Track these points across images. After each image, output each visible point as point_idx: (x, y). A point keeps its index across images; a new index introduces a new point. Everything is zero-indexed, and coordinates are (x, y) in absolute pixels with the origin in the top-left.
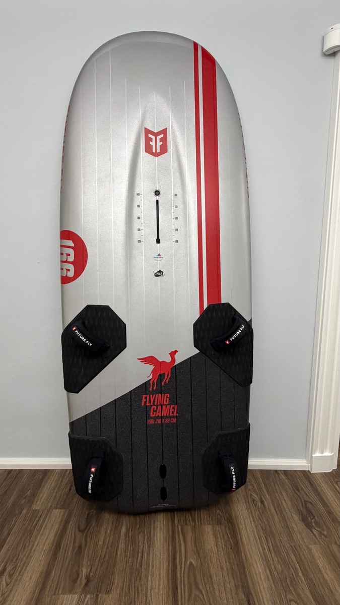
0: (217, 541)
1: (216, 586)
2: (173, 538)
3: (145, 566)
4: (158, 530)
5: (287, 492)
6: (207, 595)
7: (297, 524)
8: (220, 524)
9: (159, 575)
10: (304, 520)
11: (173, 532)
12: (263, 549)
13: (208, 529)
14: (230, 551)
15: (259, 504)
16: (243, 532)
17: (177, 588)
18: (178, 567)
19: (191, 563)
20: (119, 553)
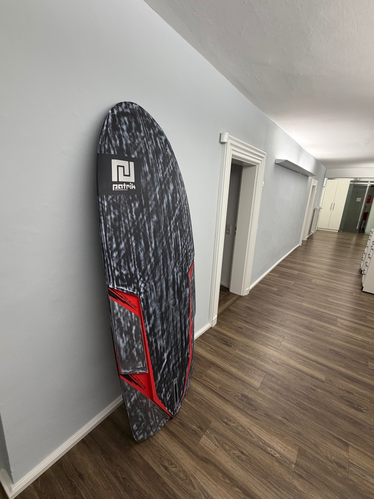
0: (216, 373)
1: (232, 386)
2: (204, 385)
3: (209, 403)
4: (197, 388)
5: (214, 339)
6: (233, 391)
7: (227, 348)
8: (210, 367)
9: (216, 400)
10: (227, 345)
11: (202, 383)
12: (229, 363)
13: (209, 372)
14: (223, 372)
15: (212, 350)
16: (219, 363)
17: (225, 398)
18: (217, 392)
19: (219, 387)
20: (196, 408)
